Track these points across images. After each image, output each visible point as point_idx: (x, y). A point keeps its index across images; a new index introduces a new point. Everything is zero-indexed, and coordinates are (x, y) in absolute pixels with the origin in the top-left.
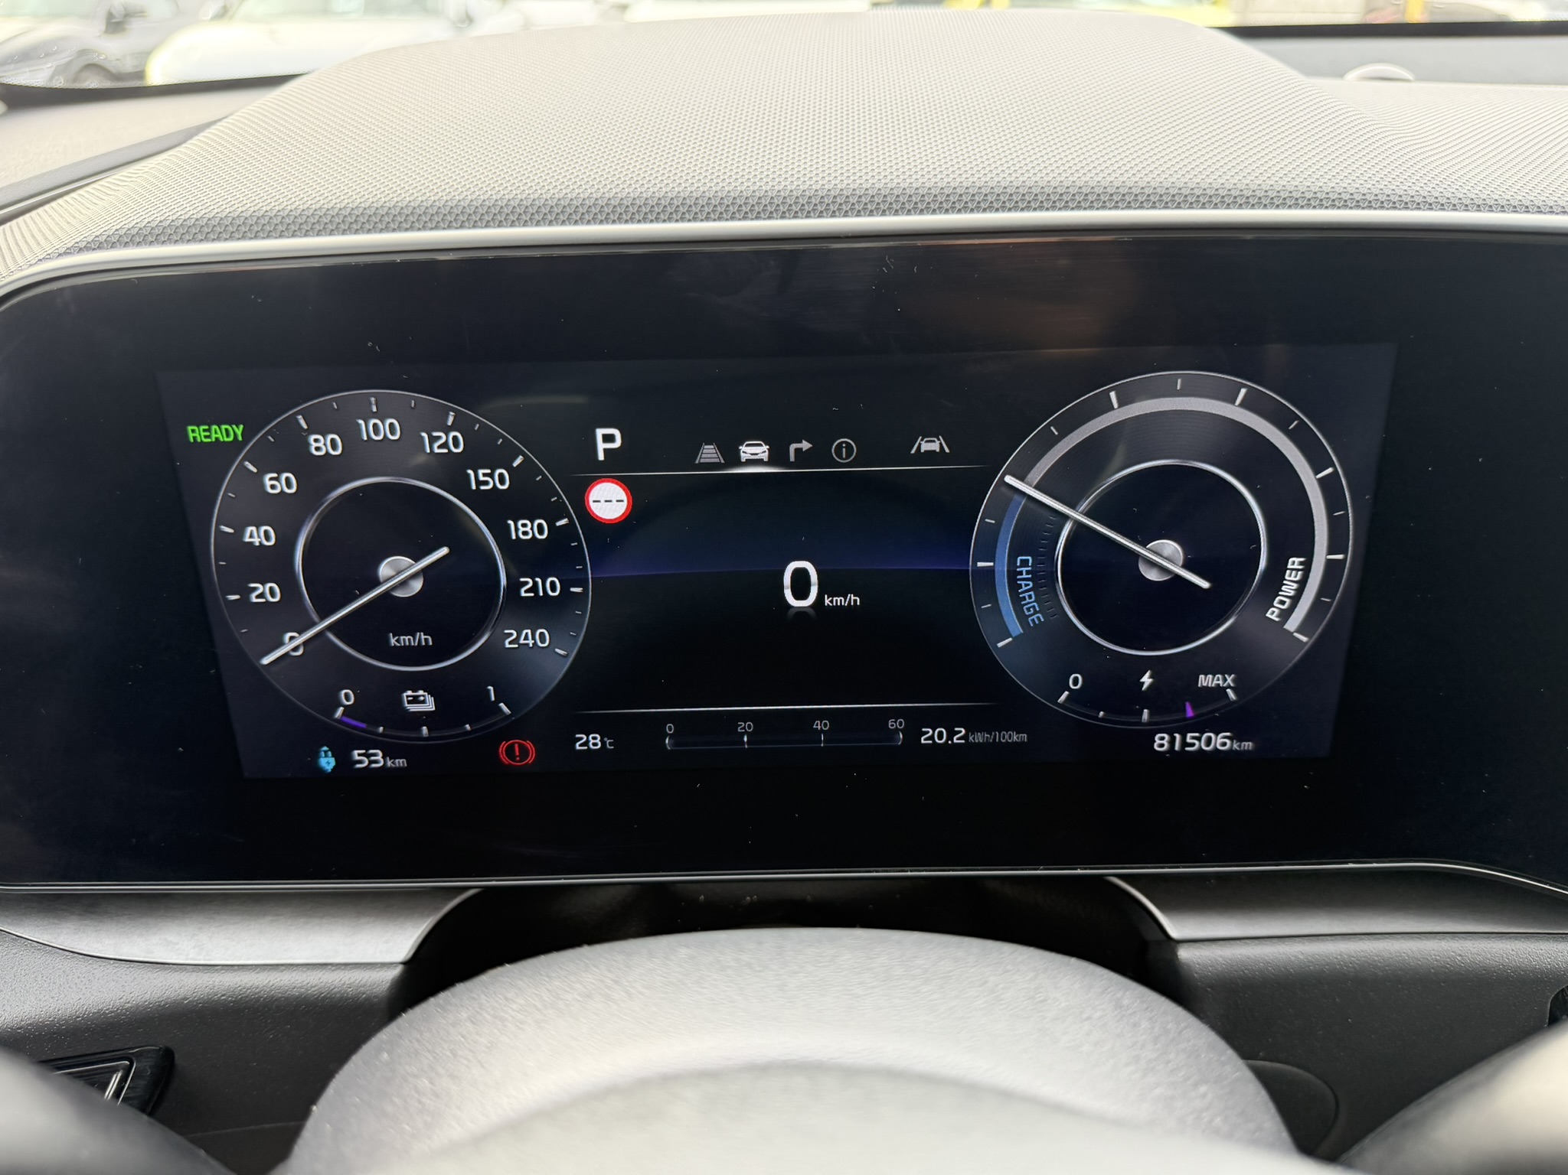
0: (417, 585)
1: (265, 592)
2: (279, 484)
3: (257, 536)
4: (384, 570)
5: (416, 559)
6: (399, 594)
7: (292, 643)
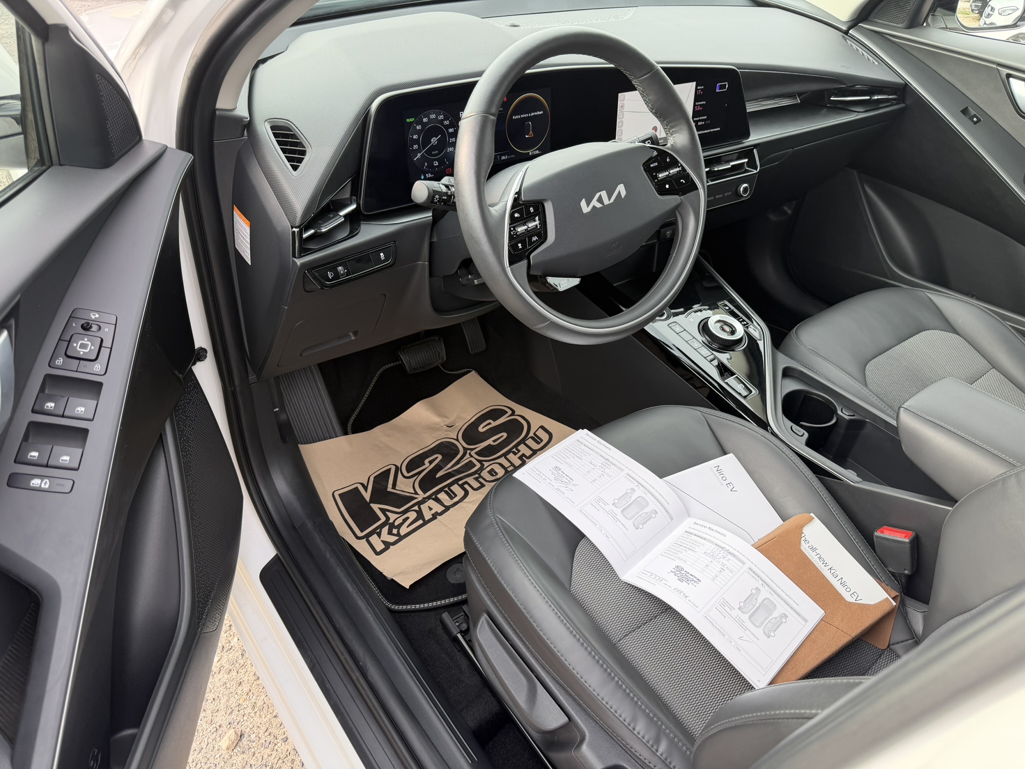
0: (436, 142)
1: (416, 147)
2: (419, 127)
3: (415, 137)
4: (432, 140)
5: (436, 138)
6: (434, 144)
7: (419, 155)
